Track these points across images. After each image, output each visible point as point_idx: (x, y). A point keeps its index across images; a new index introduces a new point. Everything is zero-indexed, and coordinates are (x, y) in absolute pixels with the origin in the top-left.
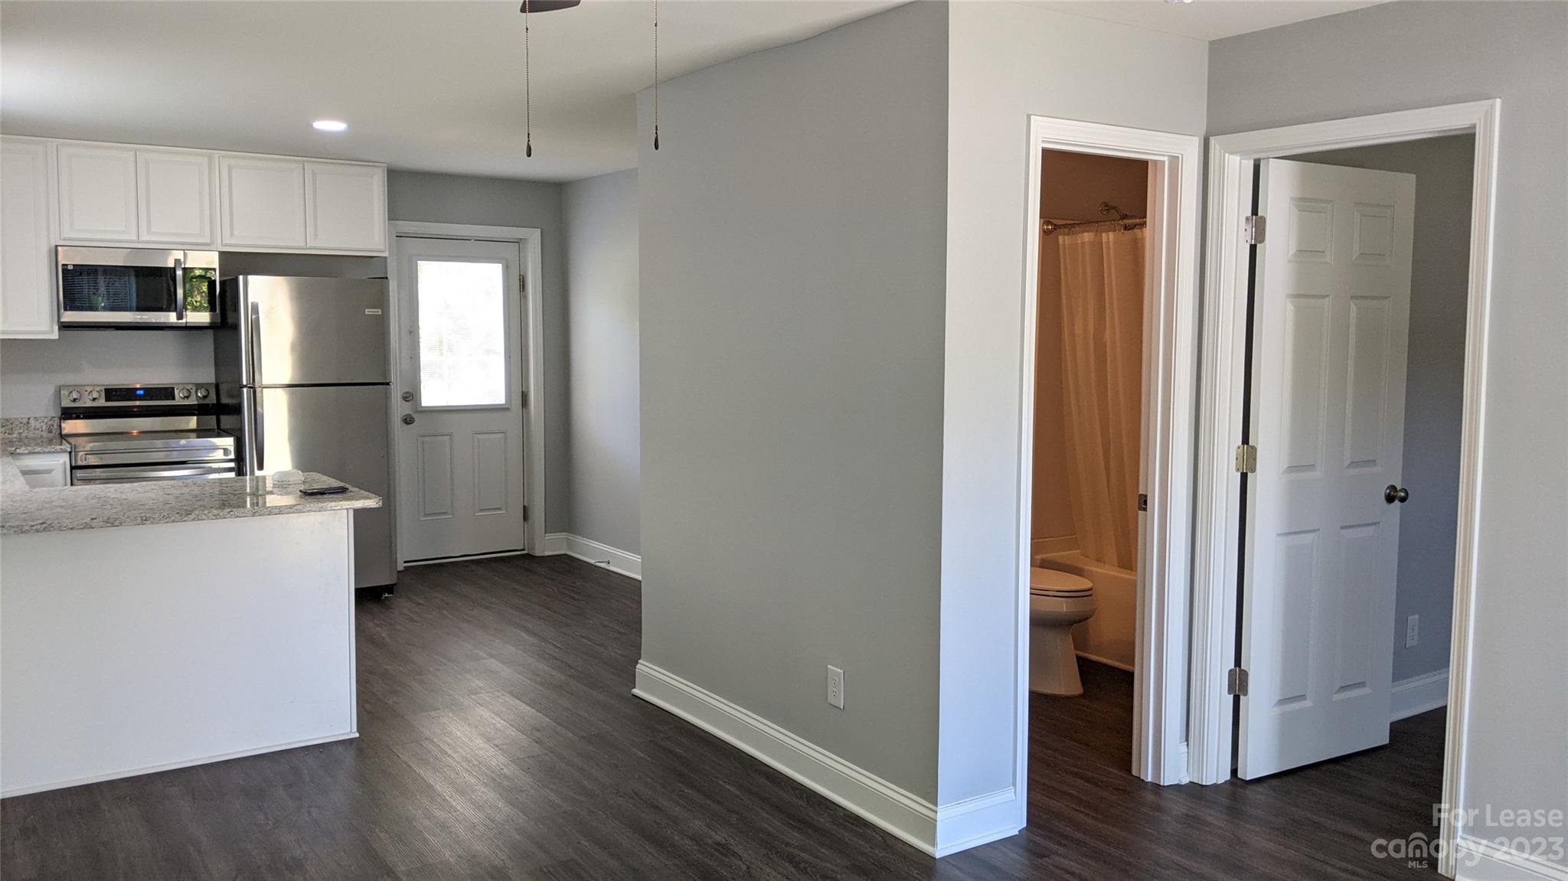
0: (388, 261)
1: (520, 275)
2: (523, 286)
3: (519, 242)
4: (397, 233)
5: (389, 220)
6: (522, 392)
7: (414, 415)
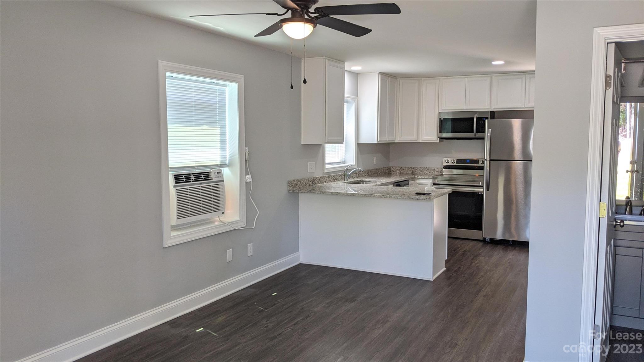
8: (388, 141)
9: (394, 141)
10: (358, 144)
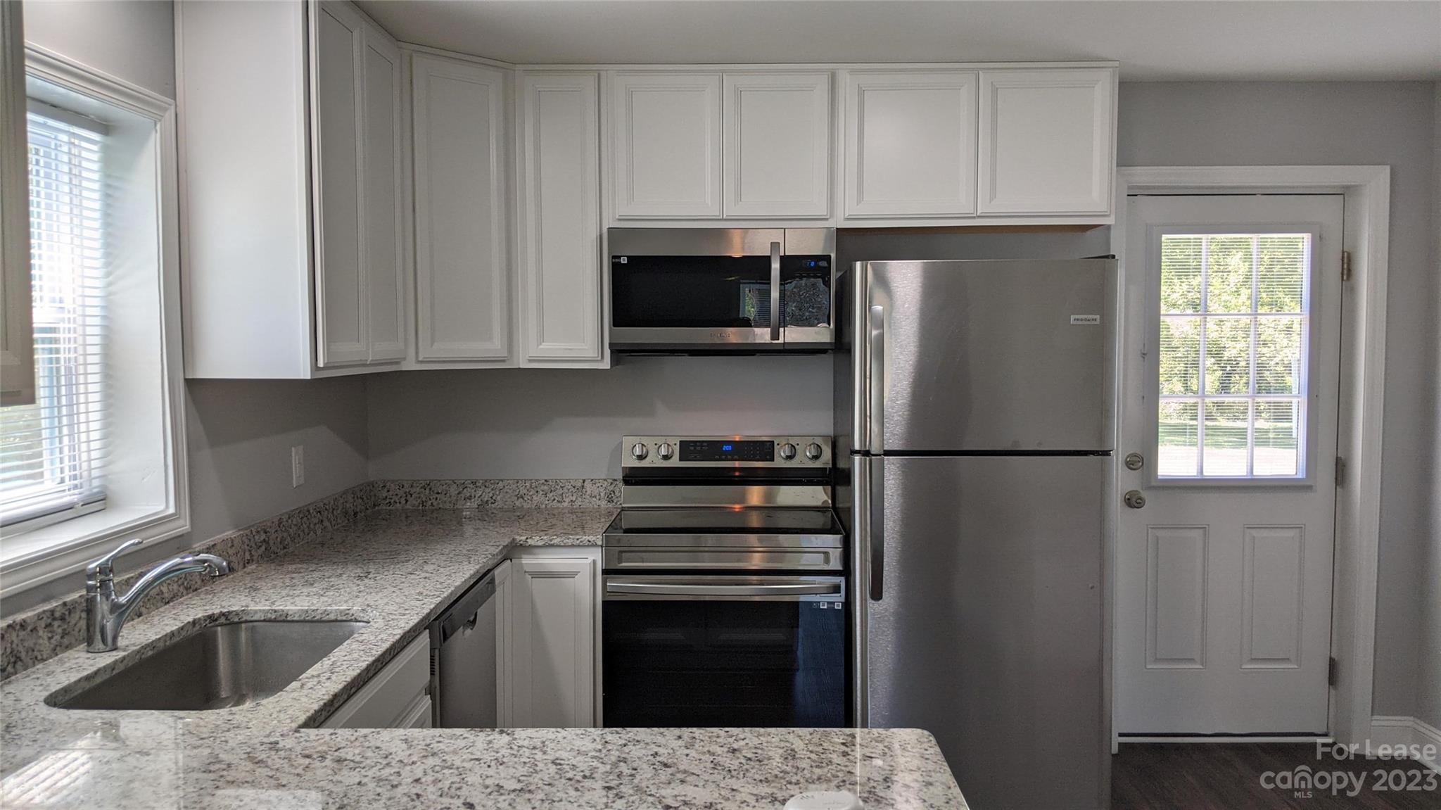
0: (1113, 232)
1: (1343, 252)
2: (1349, 270)
3: (1345, 193)
4: (1129, 188)
5: (1117, 166)
6: (1337, 458)
7: (1144, 494)
8: (371, 365)
9: (397, 363)
10: (192, 384)
